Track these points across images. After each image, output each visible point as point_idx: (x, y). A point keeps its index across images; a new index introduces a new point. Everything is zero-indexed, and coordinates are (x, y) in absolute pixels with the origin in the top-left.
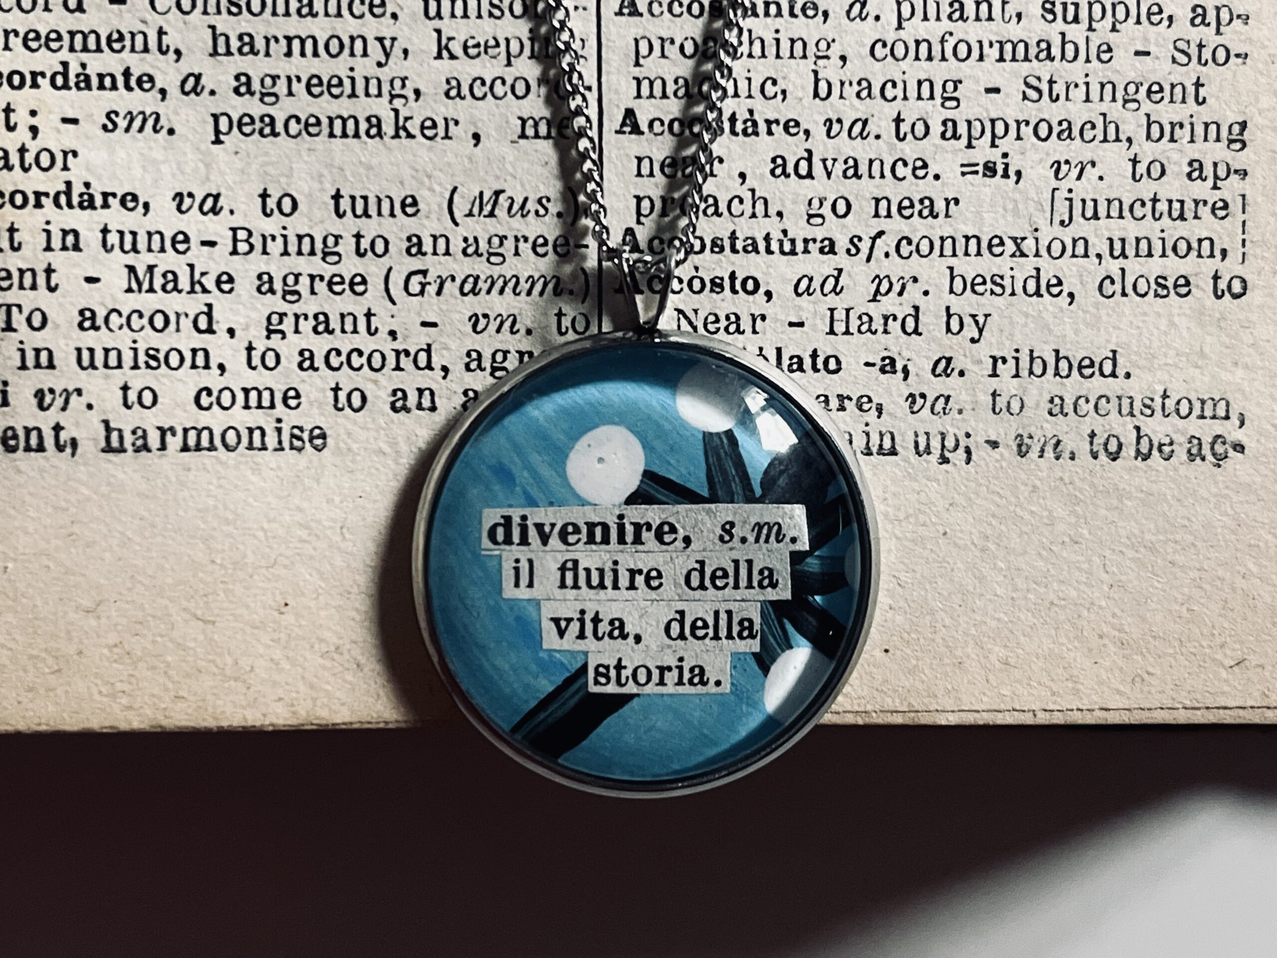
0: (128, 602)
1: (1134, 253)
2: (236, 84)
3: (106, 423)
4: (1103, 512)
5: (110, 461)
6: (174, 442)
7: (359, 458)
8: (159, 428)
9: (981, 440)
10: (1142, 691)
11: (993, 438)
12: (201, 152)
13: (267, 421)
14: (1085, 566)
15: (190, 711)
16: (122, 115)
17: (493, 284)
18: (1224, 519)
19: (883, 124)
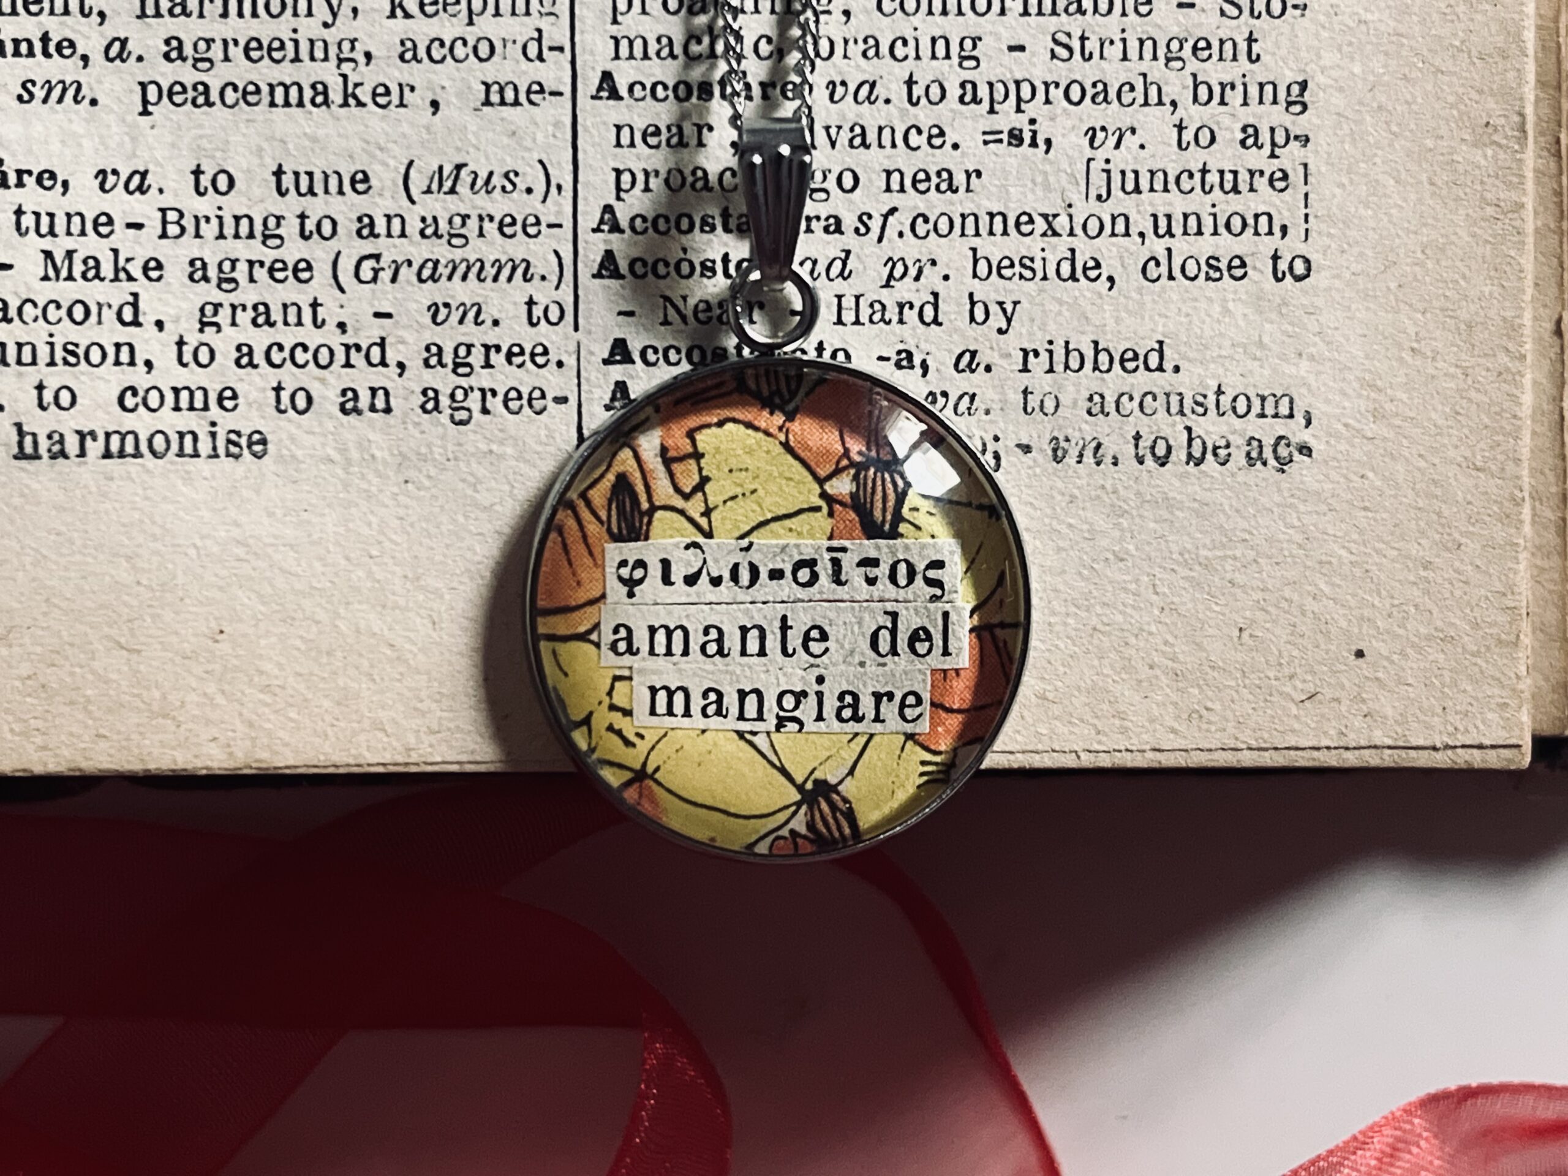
0: (43, 628)
1: (1181, 230)
2: (166, 49)
3: (19, 426)
4: (1152, 525)
5: (22, 469)
6: (95, 448)
7: (303, 466)
8: (78, 432)
9: (1011, 445)
10: (1199, 728)
11: (1025, 441)
12: (129, 126)
13: (199, 425)
14: (1133, 586)
15: (112, 751)
16: (39, 85)
17: (454, 269)
18: (1290, 531)
19: (894, 86)
